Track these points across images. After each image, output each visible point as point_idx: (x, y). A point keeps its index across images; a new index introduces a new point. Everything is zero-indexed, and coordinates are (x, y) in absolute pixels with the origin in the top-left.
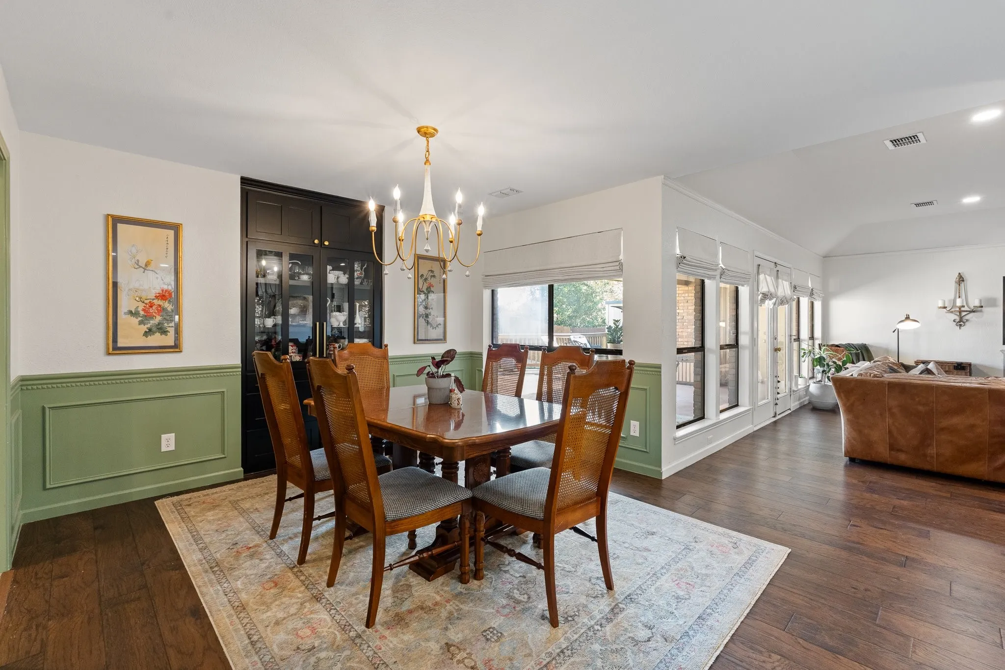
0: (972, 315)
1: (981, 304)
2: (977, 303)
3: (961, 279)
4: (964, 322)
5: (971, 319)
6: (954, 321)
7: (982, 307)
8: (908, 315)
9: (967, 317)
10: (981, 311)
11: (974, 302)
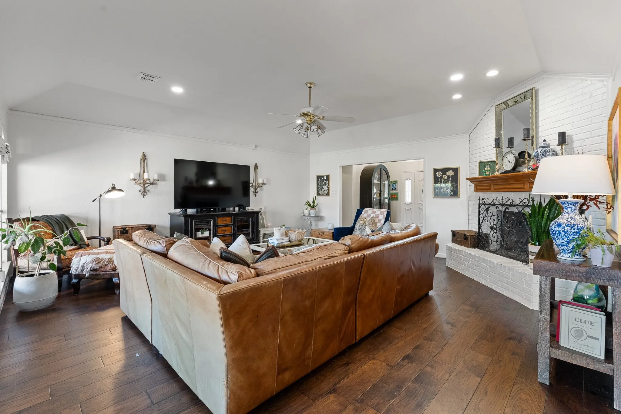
0: (151, 186)
1: (158, 178)
2: (156, 178)
3: (144, 158)
4: (146, 192)
5: (150, 190)
6: (140, 191)
7: (158, 180)
8: (114, 185)
9: (148, 188)
10: (156, 184)
11: (154, 177)
